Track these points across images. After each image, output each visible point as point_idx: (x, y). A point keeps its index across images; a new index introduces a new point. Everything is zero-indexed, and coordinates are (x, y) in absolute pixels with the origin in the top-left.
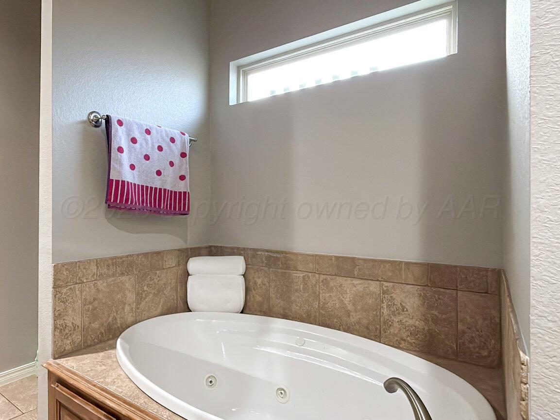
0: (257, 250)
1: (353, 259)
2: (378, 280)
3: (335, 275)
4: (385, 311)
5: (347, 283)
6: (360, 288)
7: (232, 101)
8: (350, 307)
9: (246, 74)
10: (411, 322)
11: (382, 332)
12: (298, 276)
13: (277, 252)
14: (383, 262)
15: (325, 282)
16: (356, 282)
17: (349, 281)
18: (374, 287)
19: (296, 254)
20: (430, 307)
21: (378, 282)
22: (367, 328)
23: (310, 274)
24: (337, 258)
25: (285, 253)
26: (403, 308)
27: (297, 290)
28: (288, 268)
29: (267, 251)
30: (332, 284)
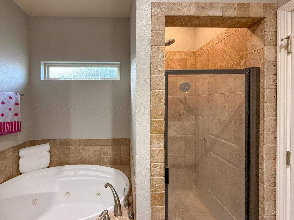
0: (56, 140)
1: (92, 140)
2: (100, 145)
3: (87, 146)
4: (102, 155)
5: (90, 148)
6: (95, 149)
7: (42, 78)
8: (92, 156)
9: (49, 67)
10: (109, 157)
11: (101, 161)
12: (73, 148)
13: (65, 140)
14: (102, 139)
15: (83, 149)
16: (94, 147)
17: (91, 147)
18: (99, 148)
19: (72, 140)
20: (114, 151)
21: (100, 146)
22: (97, 161)
23: (78, 147)
24: (87, 140)
25: (68, 140)
26: (107, 152)
27: (72, 153)
28: (69, 145)
29: (60, 140)
30: (85, 149)
